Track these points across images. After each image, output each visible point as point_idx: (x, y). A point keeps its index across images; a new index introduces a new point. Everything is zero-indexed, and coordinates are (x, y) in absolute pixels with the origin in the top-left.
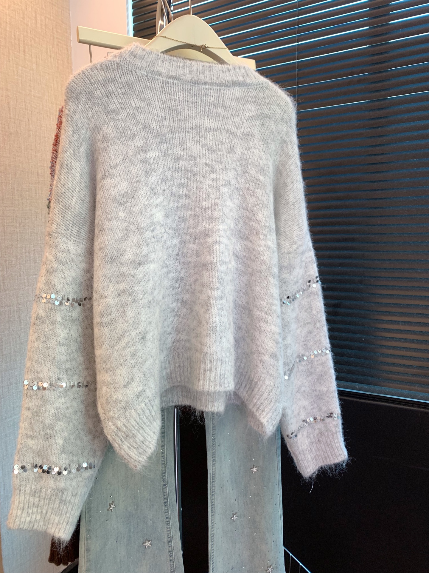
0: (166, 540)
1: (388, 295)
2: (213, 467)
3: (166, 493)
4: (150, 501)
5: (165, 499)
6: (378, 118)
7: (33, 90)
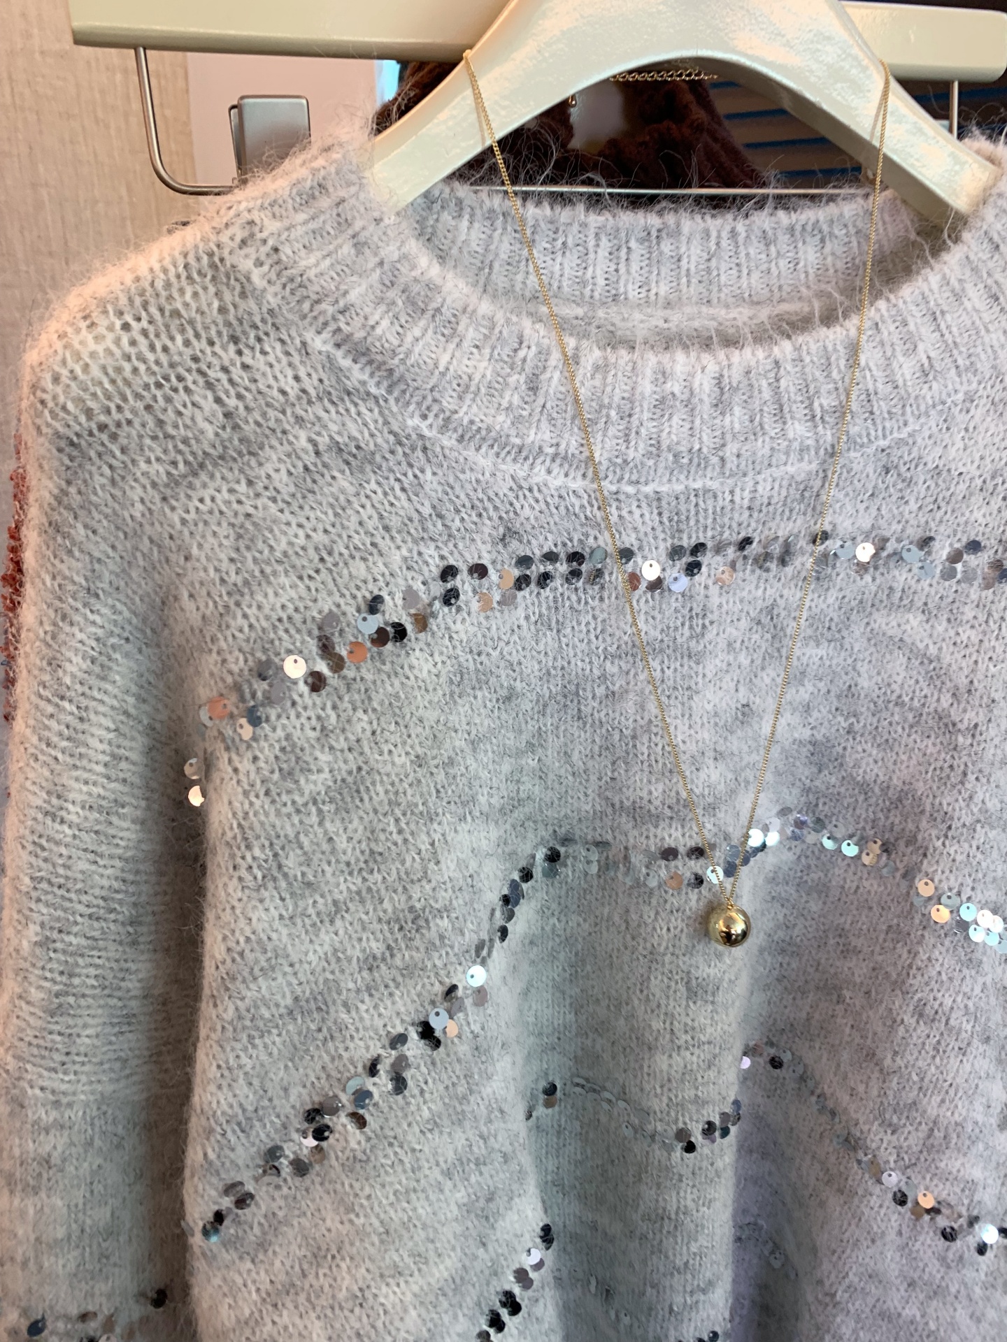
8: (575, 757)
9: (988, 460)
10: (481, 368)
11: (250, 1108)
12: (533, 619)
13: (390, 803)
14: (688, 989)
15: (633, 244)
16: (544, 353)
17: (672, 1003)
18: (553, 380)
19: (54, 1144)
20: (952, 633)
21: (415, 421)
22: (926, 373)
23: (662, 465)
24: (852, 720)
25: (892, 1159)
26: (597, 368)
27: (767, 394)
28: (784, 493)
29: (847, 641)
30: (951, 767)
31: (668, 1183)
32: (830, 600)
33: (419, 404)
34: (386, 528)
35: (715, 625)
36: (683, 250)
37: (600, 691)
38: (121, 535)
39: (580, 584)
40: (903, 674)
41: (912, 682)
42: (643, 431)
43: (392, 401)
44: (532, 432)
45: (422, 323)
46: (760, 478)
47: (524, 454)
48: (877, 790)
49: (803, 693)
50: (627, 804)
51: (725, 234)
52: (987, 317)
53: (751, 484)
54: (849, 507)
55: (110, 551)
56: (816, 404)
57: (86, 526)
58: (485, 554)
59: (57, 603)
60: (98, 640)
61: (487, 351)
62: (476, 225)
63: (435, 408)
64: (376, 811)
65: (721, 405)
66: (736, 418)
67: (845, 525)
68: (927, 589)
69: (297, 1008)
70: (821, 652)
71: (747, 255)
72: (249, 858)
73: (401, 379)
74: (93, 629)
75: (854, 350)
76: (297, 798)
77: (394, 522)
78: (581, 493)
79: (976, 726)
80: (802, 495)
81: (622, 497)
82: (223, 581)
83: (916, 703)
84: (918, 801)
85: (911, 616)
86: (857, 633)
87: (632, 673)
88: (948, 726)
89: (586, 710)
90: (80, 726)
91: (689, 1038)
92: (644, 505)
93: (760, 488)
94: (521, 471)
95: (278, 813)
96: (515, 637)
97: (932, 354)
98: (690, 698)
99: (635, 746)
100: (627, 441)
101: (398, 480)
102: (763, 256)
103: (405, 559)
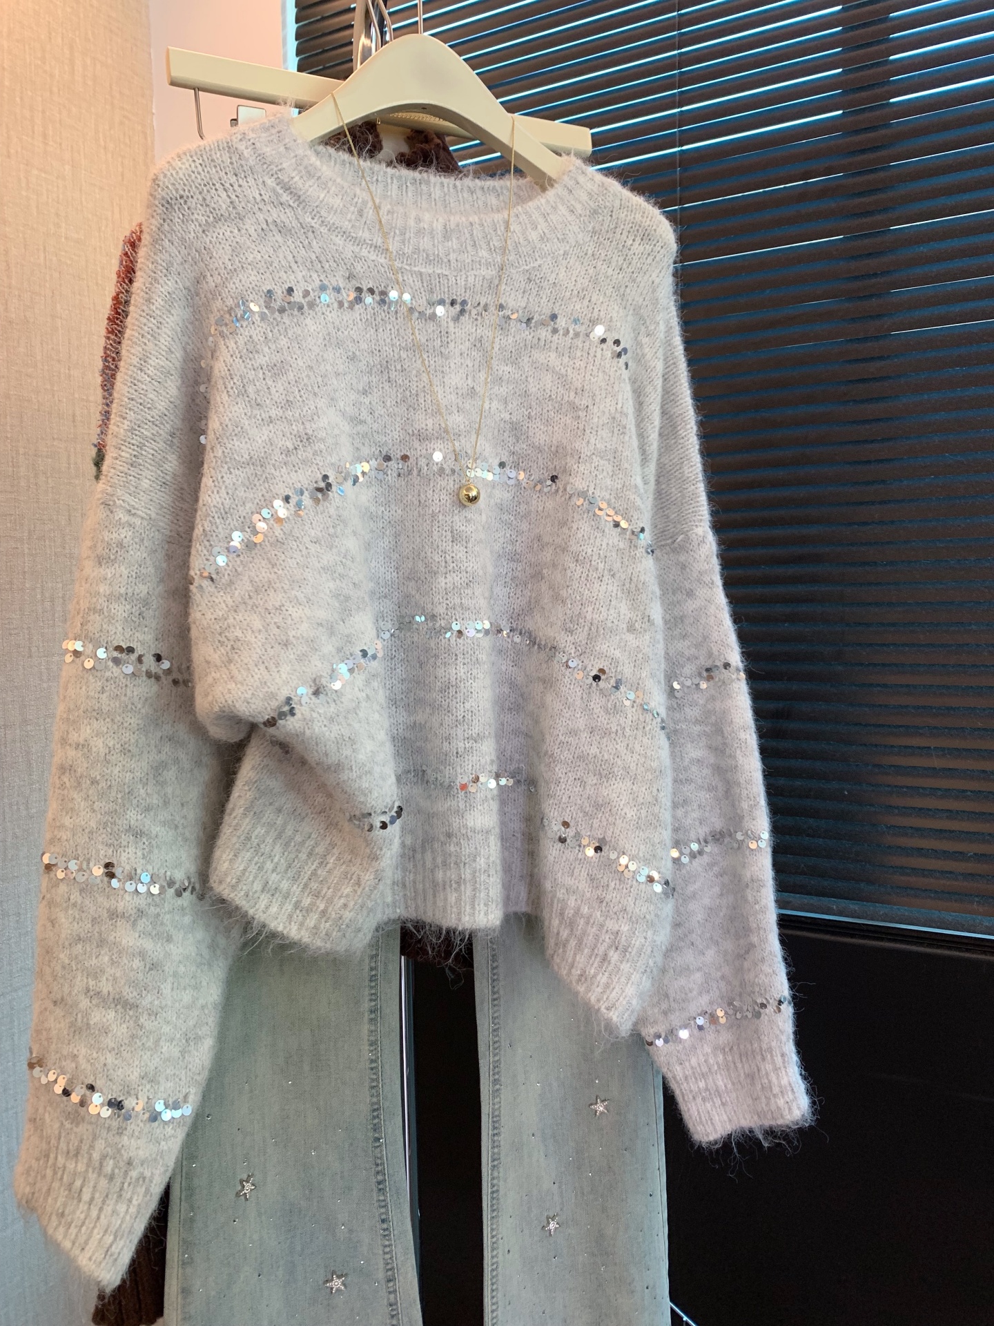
0: (381, 1275)
1: (902, 686)
2: (494, 1097)
3: (381, 1158)
4: (342, 1177)
5: (378, 1173)
6: (869, 276)
7: (64, 225)
8: (388, 404)
9: (579, 283)
10: (337, 202)
11: (227, 507)
12: (364, 320)
13: (296, 382)
14: (453, 537)
15: (408, 184)
16: (365, 203)
17: (444, 544)
18: (370, 213)
19: (125, 534)
20: (571, 363)
21: (310, 219)
22: (543, 238)
23: (421, 258)
24: (530, 410)
25: (573, 651)
26: (389, 212)
27: (468, 235)
28: (481, 283)
29: (521, 364)
30: (578, 428)
31: (450, 661)
32: (510, 341)
33: (311, 213)
34: (296, 262)
35: (453, 342)
36: (432, 190)
37: (399, 367)
38: (183, 247)
39: (386, 308)
40: (551, 384)
41: (555, 388)
42: (411, 241)
43: (299, 209)
44: (361, 232)
45: (313, 181)
46: (468, 274)
47: (357, 241)
48: (546, 449)
49: (503, 390)
50: (416, 432)
51: (451, 186)
52: (569, 219)
53: (464, 276)
54: (513, 295)
55: (178, 253)
56: (491, 244)
57: (169, 241)
58: (340, 283)
59: (153, 274)
60: (169, 293)
61: (340, 197)
62: (337, 165)
63: (318, 215)
64: (289, 383)
65: (447, 235)
66: (454, 243)
67: (511, 304)
68: (557, 341)
69: (251, 462)
70: (508, 369)
71: (463, 197)
72: (232, 383)
73: (304, 201)
74: (167, 287)
75: (507, 224)
76: (253, 363)
77: (299, 260)
78: (384, 265)
79: (587, 407)
80: (490, 286)
81: (403, 270)
82: (225, 268)
83: (559, 399)
84: (564, 448)
85: (551, 354)
86: (526, 361)
87: (414, 360)
88: (574, 408)
89: (393, 377)
90: (157, 330)
91: (454, 565)
92: (414, 276)
93: (469, 279)
94: (357, 249)
95: (245, 367)
96: (355, 328)
97: (546, 231)
98: (443, 377)
99: (417, 400)
100: (404, 245)
101: (301, 242)
102: (471, 198)
103: (303, 277)
